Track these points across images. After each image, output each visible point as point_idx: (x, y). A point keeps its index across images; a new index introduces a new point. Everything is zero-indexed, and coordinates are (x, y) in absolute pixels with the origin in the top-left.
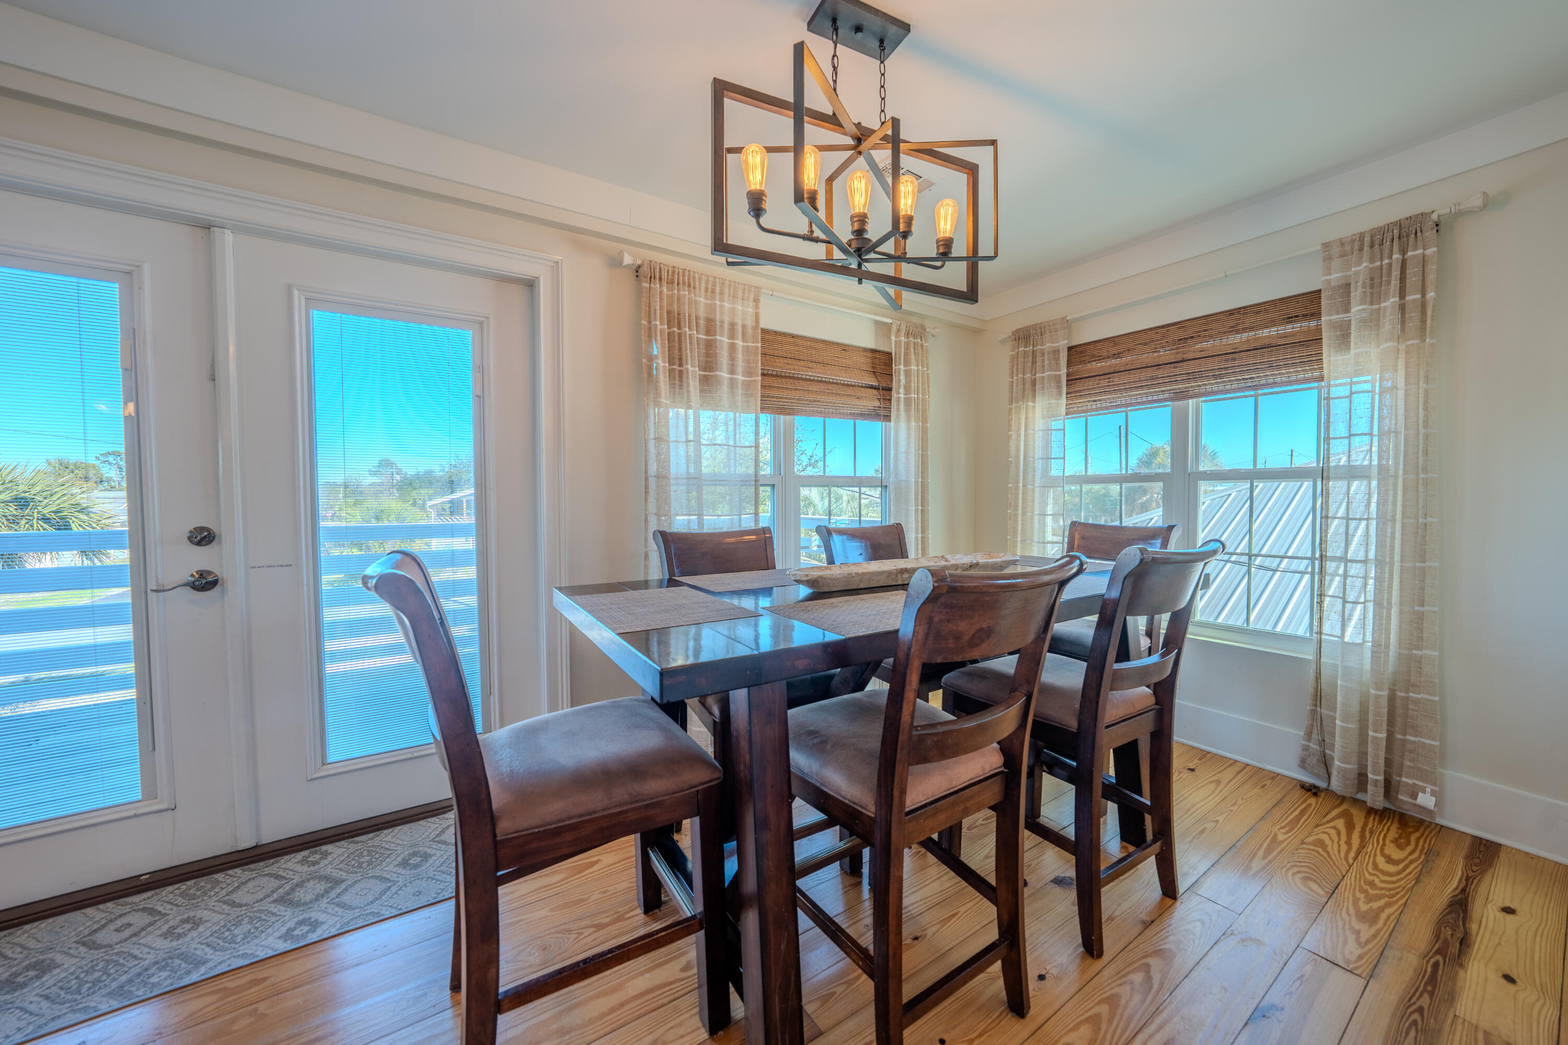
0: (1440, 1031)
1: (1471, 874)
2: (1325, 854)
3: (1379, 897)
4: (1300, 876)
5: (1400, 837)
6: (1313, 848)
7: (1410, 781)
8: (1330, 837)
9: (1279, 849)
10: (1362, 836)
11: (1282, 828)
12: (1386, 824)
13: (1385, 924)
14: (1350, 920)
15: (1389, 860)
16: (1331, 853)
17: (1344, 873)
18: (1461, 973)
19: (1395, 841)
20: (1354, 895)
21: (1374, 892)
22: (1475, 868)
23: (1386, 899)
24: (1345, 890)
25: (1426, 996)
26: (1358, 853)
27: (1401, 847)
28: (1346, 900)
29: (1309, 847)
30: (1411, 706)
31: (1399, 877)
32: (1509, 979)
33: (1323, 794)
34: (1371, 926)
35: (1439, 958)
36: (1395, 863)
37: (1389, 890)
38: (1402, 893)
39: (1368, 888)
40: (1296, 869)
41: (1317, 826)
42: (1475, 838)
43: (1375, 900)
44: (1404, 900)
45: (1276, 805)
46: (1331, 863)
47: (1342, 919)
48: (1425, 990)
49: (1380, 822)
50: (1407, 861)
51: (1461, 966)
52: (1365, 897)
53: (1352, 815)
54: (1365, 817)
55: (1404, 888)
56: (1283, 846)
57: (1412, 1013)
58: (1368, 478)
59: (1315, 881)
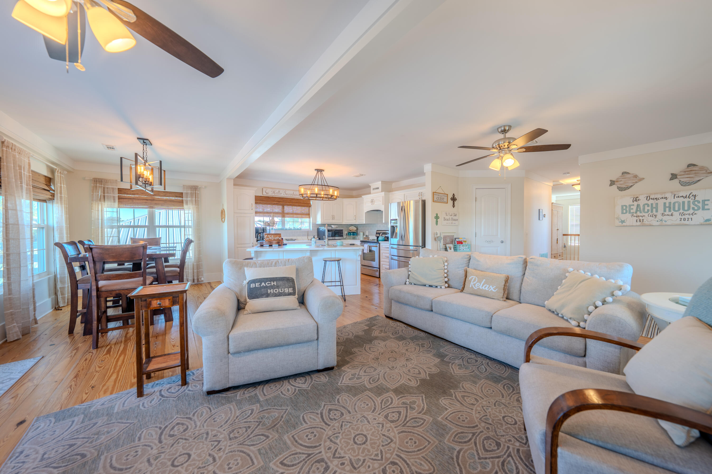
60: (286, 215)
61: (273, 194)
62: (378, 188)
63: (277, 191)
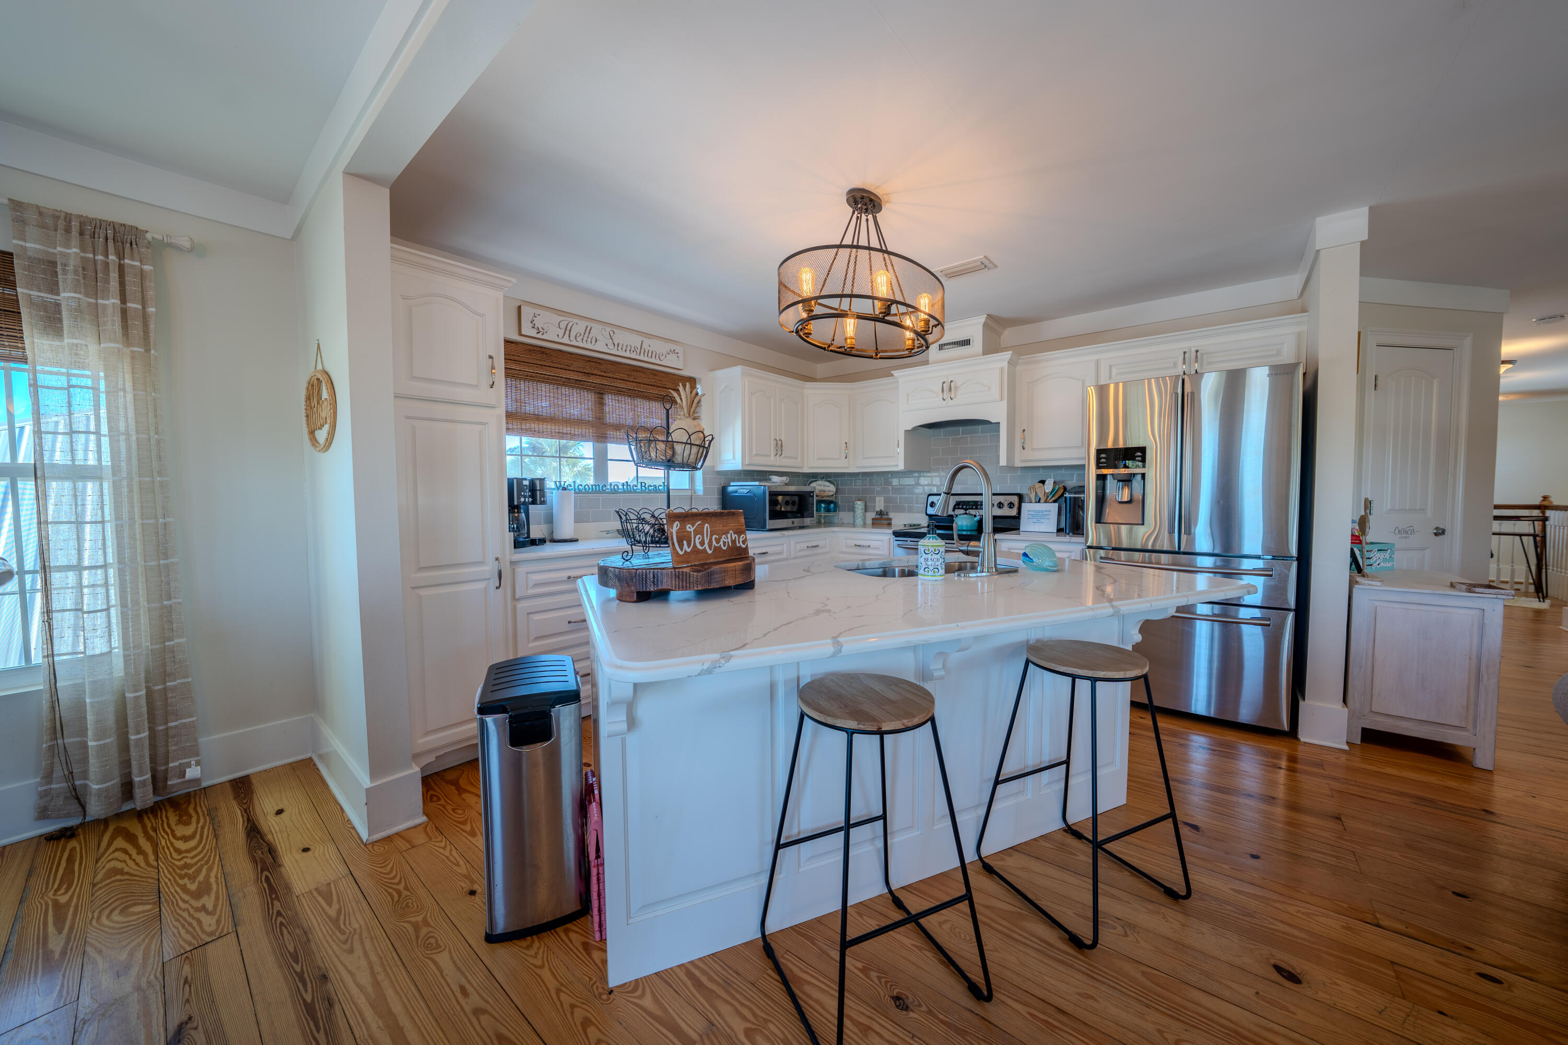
0: (296, 913)
1: (245, 806)
2: (126, 877)
3: (199, 871)
4: (117, 912)
5: (181, 816)
6: (108, 881)
7: (177, 764)
8: (118, 860)
9: (72, 909)
10: (149, 838)
11: (56, 891)
12: (161, 815)
13: (218, 884)
14: (190, 904)
15: (186, 839)
16: (132, 871)
17: (156, 877)
18: (283, 869)
19: (180, 822)
20: (179, 885)
21: (193, 870)
22: (245, 801)
23: (205, 867)
24: (168, 888)
25: (276, 902)
26: (156, 853)
27: (187, 823)
28: (175, 894)
29: (104, 883)
30: (170, 695)
31: (202, 845)
32: (306, 850)
33: (80, 831)
34: (209, 894)
35: (266, 873)
36: (192, 837)
37: (202, 859)
38: (213, 853)
39: (186, 871)
40: (107, 912)
41: (97, 862)
42: (231, 781)
43: (198, 875)
44: (218, 857)
45: (29, 876)
46: (138, 878)
47: (184, 910)
48: (272, 900)
49: (156, 816)
50: (199, 829)
51: (280, 866)
52: (189, 879)
53: (126, 829)
54: (140, 822)
55: (211, 849)
56: (73, 904)
57: (276, 920)
58: (100, 479)
59: (135, 904)
60: (610, 433)
61: (566, 340)
62: (967, 342)
63: (579, 327)
